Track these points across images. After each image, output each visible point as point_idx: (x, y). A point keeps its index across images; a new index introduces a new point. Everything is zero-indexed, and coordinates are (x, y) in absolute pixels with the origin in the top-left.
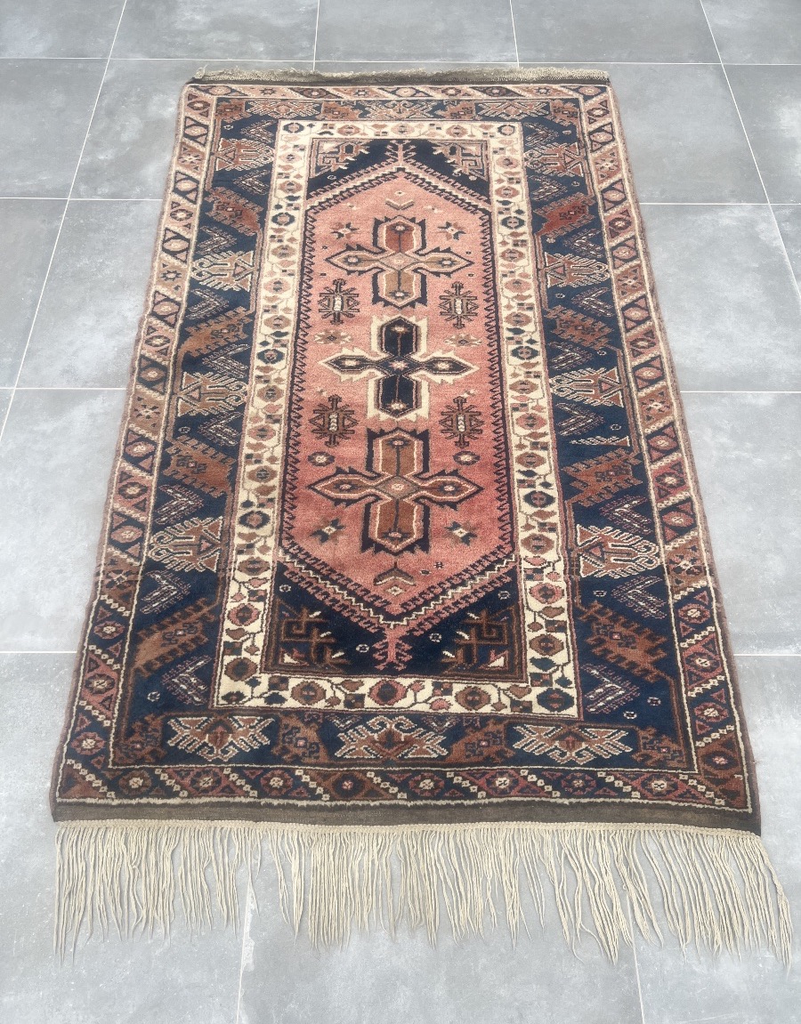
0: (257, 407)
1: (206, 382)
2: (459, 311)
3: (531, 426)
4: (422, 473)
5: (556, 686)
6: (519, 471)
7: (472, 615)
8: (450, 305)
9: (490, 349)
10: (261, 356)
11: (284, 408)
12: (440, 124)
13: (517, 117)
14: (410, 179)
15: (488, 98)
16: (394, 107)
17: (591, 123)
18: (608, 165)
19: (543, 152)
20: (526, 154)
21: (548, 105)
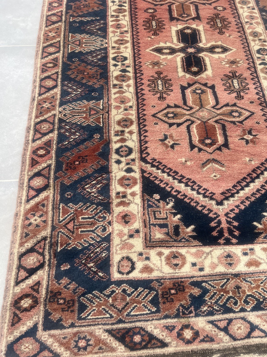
0: (260, 29)
2: (160, 82)
8: (165, 86)
9: (140, 60)
12: (194, 272)
13: (115, 289)
14: (210, 193)
15: (146, 323)
16: (246, 298)
17: (38, 283)
18: (35, 220)
19: (93, 235)
20: (109, 231)
21: (79, 314)
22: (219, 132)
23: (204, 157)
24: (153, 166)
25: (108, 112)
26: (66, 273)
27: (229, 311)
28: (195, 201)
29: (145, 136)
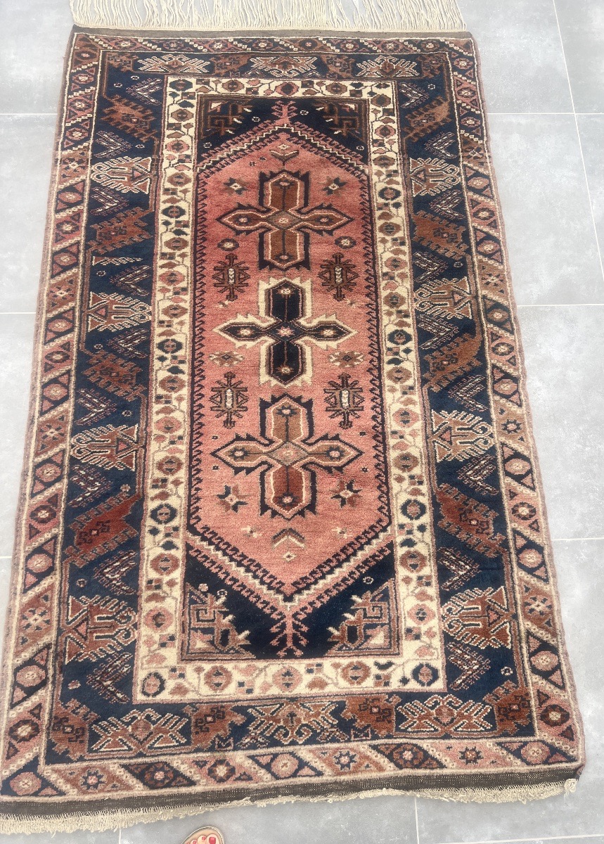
0: (404, 289)
1: (450, 309)
2: (229, 393)
3: (172, 274)
4: (264, 232)
5: (180, 93)
6: (187, 235)
7: (231, 132)
8: (237, 400)
9: (202, 350)
10: (408, 338)
11: (381, 287)
12: (239, 695)
13: (136, 715)
14: (277, 583)
15: (171, 757)
16: (300, 729)
17: (39, 707)
18: (35, 620)
19: (112, 643)
20: (134, 637)
21: (90, 745)
22: (305, 483)
23: (279, 524)
24: (204, 539)
25: (144, 447)
26: (76, 694)
27: (276, 743)
28: (255, 594)
29: (197, 489)
